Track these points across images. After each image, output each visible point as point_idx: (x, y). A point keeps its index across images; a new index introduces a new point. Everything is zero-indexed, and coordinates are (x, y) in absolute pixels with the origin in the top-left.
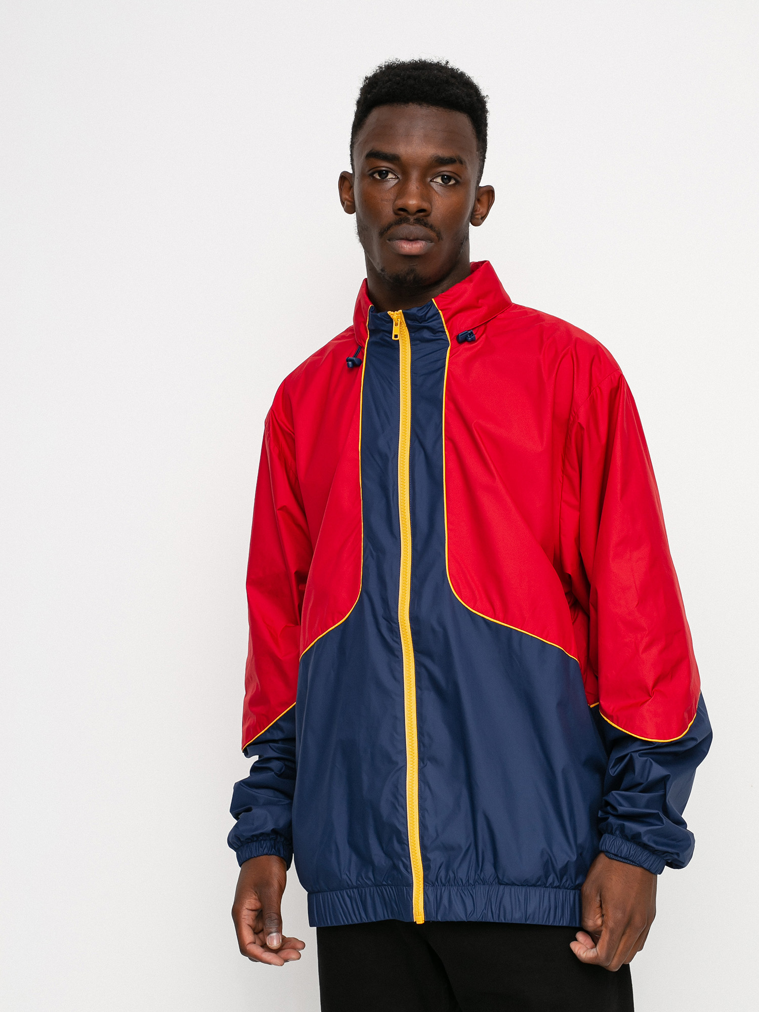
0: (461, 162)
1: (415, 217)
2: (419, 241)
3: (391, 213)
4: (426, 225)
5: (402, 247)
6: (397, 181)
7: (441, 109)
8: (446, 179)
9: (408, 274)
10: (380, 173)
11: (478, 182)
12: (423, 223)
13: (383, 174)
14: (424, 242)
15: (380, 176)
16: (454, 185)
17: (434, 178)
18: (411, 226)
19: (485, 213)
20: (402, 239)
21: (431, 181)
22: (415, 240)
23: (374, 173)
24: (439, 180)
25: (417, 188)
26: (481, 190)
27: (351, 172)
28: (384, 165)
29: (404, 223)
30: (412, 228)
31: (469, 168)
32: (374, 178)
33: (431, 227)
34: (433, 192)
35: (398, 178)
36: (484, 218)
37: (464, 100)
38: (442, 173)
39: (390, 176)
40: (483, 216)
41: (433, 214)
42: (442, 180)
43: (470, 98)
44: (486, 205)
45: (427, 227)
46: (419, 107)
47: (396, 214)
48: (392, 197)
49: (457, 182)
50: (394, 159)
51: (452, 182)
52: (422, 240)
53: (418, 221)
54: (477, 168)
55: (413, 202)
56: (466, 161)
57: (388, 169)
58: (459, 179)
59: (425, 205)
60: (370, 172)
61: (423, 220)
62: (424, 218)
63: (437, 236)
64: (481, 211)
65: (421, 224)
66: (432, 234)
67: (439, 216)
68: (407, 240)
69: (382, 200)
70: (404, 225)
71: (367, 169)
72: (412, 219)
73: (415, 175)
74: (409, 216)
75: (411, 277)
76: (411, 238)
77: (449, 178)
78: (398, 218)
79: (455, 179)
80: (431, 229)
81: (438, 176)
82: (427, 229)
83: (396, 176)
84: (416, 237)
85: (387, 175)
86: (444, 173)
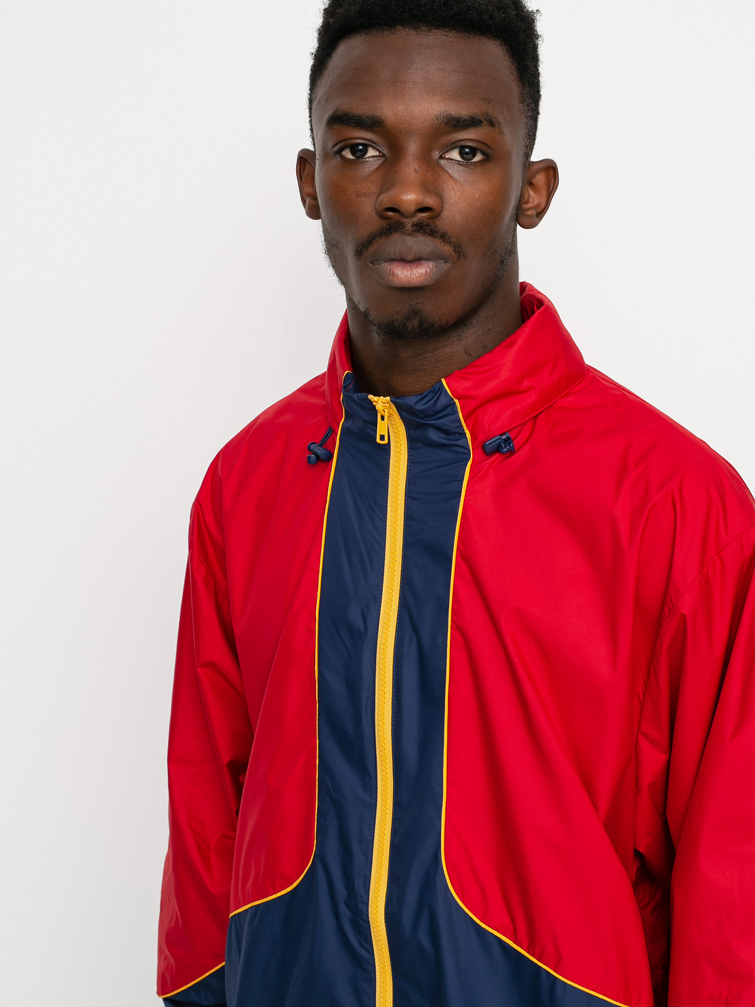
0: (492, 124)
1: (415, 219)
2: (423, 262)
3: (375, 217)
4: (433, 233)
5: (394, 274)
6: (381, 160)
7: (452, 34)
8: (467, 152)
9: (408, 318)
10: (354, 149)
11: (528, 154)
12: (428, 231)
13: (359, 151)
14: (431, 264)
15: (353, 154)
16: (480, 161)
17: (447, 152)
18: (408, 237)
19: (543, 206)
20: (393, 260)
21: (441, 157)
22: (417, 260)
23: (342, 149)
24: (455, 155)
25: (416, 171)
26: (534, 168)
27: (311, 148)
28: (361, 135)
29: (396, 231)
30: (409, 240)
31: (507, 132)
32: (343, 157)
33: (444, 237)
34: (446, 177)
35: (384, 155)
36: (541, 213)
37: (491, 17)
38: (459, 144)
39: (371, 152)
40: (539, 210)
41: (445, 214)
42: (461, 154)
43: (503, 13)
44: (544, 192)
45: (436, 238)
46: (413, 32)
47: (382, 217)
48: (374, 189)
49: (487, 158)
50: (374, 124)
51: (478, 157)
52: (428, 260)
53: (420, 228)
54: (522, 131)
55: (409, 196)
56: (501, 120)
57: (368, 143)
58: (489, 152)
59: (430, 201)
60: (337, 148)
61: (428, 225)
62: (430, 221)
63: (456, 252)
64: (536, 202)
65: (425, 233)
66: (447, 249)
67: (456, 216)
68: (403, 260)
69: (358, 195)
70: (396, 237)
71: (330, 144)
72: (409, 224)
73: (411, 149)
74: (404, 220)
75: (415, 323)
76: (409, 258)
77: (474, 152)
78: (384, 223)
79: (483, 153)
80: (444, 241)
81: (454, 148)
82: (436, 240)
83: (380, 152)
84: (417, 256)
85: (365, 151)
86: (463, 143)
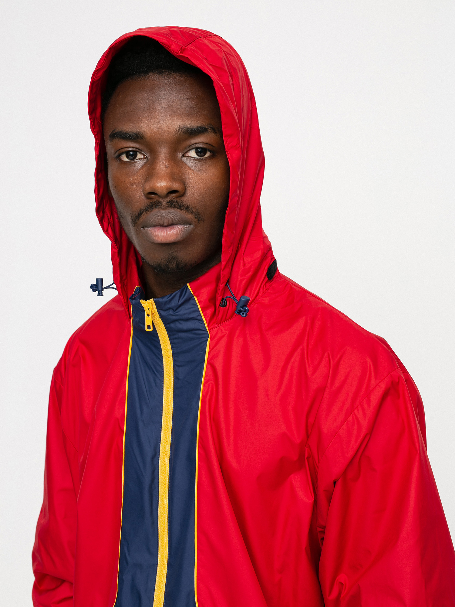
0: (214, 131)
1: (168, 199)
2: (175, 226)
3: (143, 197)
4: (181, 207)
5: (156, 236)
6: (145, 161)
8: (201, 152)
9: (169, 262)
10: (128, 154)
12: (177, 206)
13: (132, 155)
14: (180, 227)
15: (127, 157)
16: (210, 157)
17: (187, 152)
18: (164, 211)
20: (155, 226)
21: (183, 156)
22: (171, 225)
23: (120, 155)
24: (193, 154)
25: (166, 167)
28: (130, 145)
29: (156, 207)
30: (164, 213)
32: (120, 160)
33: (188, 209)
34: (187, 169)
35: (147, 157)
38: (194, 146)
39: (139, 156)
41: (189, 193)
42: (197, 153)
45: (182, 210)
46: (159, 76)
47: (148, 198)
48: (141, 180)
49: (214, 155)
50: (137, 137)
51: (208, 154)
52: (178, 223)
53: (171, 204)
55: (162, 184)
57: (137, 150)
58: (214, 150)
59: (176, 186)
60: (117, 154)
61: (177, 202)
62: (178, 199)
63: (196, 218)
65: (174, 207)
66: (190, 216)
67: (196, 194)
68: (162, 226)
69: (132, 185)
70: (156, 211)
72: (164, 202)
73: (163, 153)
74: (161, 200)
75: (173, 265)
76: (165, 224)
77: (205, 150)
78: (148, 202)
79: (210, 151)
80: (188, 211)
81: (192, 149)
82: (182, 211)
83: (144, 155)
84: (170, 222)
85: (136, 156)
86: (197, 146)
